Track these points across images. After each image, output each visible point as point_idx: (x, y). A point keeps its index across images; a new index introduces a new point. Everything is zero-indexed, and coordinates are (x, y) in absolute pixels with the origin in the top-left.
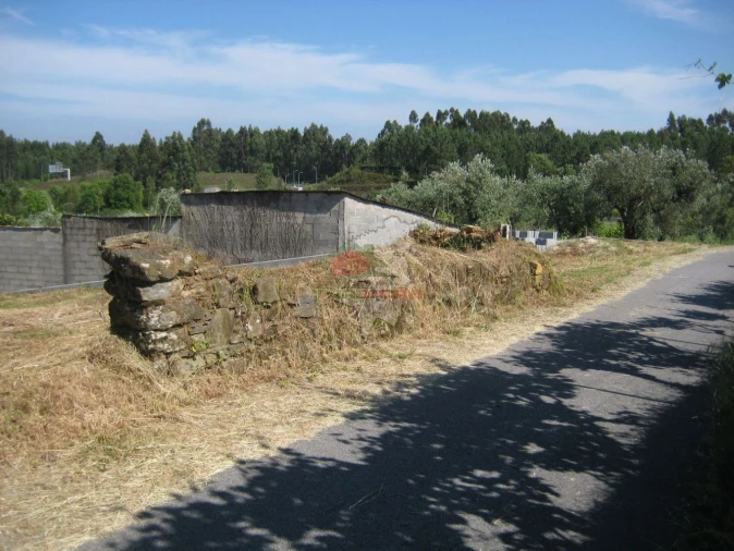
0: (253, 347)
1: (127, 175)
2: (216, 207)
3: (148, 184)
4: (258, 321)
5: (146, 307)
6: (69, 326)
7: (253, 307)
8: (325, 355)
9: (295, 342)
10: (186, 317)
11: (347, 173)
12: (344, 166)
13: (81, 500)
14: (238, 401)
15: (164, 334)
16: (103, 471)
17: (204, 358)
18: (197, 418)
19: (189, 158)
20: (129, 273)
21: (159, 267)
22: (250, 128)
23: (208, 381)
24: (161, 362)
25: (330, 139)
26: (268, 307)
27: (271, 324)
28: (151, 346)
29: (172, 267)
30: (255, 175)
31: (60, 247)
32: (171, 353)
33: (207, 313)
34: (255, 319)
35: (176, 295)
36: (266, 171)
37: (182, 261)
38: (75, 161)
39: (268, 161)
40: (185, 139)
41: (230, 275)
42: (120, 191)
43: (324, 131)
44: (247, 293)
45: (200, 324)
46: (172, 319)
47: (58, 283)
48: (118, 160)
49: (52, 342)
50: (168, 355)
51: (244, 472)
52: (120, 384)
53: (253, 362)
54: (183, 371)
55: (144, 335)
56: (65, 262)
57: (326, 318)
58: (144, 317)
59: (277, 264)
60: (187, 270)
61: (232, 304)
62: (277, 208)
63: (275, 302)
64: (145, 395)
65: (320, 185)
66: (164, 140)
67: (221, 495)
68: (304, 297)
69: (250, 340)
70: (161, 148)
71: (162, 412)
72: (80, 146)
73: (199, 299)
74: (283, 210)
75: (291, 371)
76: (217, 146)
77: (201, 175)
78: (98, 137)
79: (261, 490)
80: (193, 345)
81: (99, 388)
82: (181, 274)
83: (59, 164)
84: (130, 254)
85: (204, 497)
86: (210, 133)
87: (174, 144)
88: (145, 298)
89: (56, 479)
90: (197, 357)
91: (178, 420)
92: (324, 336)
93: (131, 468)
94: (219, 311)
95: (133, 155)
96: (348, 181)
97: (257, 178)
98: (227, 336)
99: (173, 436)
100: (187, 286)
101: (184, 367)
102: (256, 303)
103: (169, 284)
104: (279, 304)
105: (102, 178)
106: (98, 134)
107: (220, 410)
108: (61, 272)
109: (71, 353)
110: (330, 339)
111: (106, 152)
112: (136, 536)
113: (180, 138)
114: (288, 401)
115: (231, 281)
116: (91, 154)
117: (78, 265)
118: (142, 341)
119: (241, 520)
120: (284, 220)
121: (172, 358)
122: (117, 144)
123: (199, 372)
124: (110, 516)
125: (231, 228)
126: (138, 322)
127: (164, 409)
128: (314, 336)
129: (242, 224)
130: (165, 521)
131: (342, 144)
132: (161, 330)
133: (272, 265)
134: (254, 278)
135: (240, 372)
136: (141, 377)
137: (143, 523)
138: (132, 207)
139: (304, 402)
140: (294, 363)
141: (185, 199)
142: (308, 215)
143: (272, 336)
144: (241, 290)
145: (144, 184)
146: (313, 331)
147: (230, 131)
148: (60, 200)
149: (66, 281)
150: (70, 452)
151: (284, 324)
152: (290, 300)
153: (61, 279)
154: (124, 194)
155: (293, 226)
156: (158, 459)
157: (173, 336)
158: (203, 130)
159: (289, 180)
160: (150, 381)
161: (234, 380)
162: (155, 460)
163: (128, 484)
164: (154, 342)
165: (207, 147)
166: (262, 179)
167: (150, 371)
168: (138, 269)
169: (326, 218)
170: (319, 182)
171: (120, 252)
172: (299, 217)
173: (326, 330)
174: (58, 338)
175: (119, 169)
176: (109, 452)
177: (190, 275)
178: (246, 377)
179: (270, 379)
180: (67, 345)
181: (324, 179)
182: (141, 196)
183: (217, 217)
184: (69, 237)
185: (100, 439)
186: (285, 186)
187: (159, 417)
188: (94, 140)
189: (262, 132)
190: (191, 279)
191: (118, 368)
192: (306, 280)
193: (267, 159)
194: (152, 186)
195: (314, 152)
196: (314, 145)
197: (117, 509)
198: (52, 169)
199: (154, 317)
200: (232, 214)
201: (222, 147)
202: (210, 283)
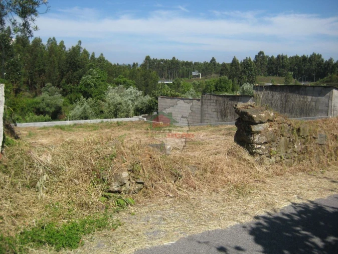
0: (296, 155)
1: (226, 76)
2: (269, 92)
3: (235, 81)
4: (299, 144)
5: (253, 134)
6: (207, 141)
7: (297, 137)
8: (329, 162)
9: (315, 155)
10: (269, 139)
11: (330, 77)
12: (329, 73)
13: (231, 208)
14: (290, 178)
15: (260, 146)
16: (238, 198)
17: (275, 158)
18: (273, 183)
19: (253, 69)
20: (247, 119)
21: (260, 117)
22: (282, 55)
23: (277, 168)
24: (257, 158)
25: (323, 60)
26: (304, 138)
27: (305, 146)
28: (254, 151)
29: (265, 117)
30: (284, 78)
31: (200, 107)
32: (262, 154)
33: (278, 139)
34: (298, 143)
35: (266, 130)
36: (289, 76)
37: (269, 115)
38: (203, 70)
39: (291, 71)
40: (252, 60)
41: (289, 123)
42: (222, 84)
43: (320, 56)
44: (295, 132)
45: (275, 143)
46: (263, 140)
47: (198, 123)
48: (222, 70)
49: (201, 147)
50: (261, 155)
51: (295, 208)
52: (241, 165)
53: (296, 162)
54: (266, 163)
55: (251, 145)
56: (201, 114)
57: (330, 145)
58: (252, 138)
59: (308, 119)
60: (271, 119)
61: (289, 135)
62: (299, 93)
63: (307, 136)
64: (251, 171)
65: (315, 83)
66: (243, 61)
67: (287, 215)
68: (320, 135)
69: (295, 152)
70: (241, 65)
71: (258, 179)
72: (205, 64)
73: (275, 132)
74: (302, 95)
75: (313, 168)
76: (266, 64)
77: (259, 77)
78: (213, 59)
79: (304, 216)
80: (271, 152)
81: (232, 166)
82: (269, 121)
83: (197, 71)
84: (248, 111)
85: (280, 215)
86: (264, 58)
87: (247, 62)
88: (253, 130)
89: (220, 199)
90: (272, 157)
91: (265, 183)
92: (329, 154)
93: (249, 199)
94: (283, 138)
95: (228, 68)
96: (330, 81)
97: (285, 79)
98: (286, 149)
99: (264, 189)
100: (271, 126)
101: (266, 160)
102: (299, 136)
103: (263, 124)
104: (309, 137)
105: (214, 78)
106: (213, 58)
107: (282, 181)
108: (200, 118)
109: (210, 152)
110: (331, 155)
111: (216, 66)
112: (254, 226)
113: (250, 60)
114: (313, 181)
115: (289, 125)
116: (211, 67)
117: (207, 115)
118: (250, 148)
119: (297, 226)
120: (302, 99)
121: (263, 156)
122: (221, 63)
123: (272, 164)
124: (244, 216)
125: (276, 102)
126: (250, 140)
127: (259, 177)
128: (324, 153)
129: (281, 100)
130: (266, 222)
131: (329, 63)
132: (259, 144)
133: (306, 119)
134: (299, 125)
135: (290, 166)
136: (249, 163)
137: (257, 221)
138: (227, 91)
139: (320, 182)
140: (314, 164)
141: (256, 88)
142: (313, 97)
143: (305, 151)
144: (293, 130)
145: (233, 81)
146: (323, 151)
147: (272, 57)
148: (197, 87)
149: (201, 122)
150: (224, 190)
151: (311, 146)
152: (314, 136)
153: (200, 121)
154: (223, 85)
155: (306, 102)
156: (259, 197)
157: (263, 147)
158: (260, 56)
159: (301, 81)
160: (253, 165)
161: (288, 169)
162: (258, 198)
163: (249, 205)
164: (256, 149)
165: (262, 64)
166: (287, 80)
167: (253, 161)
168: (251, 117)
169: (323, 99)
170: (315, 81)
171: (243, 110)
172: (309, 98)
173: (330, 151)
174: (204, 145)
175: (221, 74)
176: (239, 192)
177: (272, 121)
178: (293, 168)
179: (304, 170)
180: (207, 149)
181: (318, 80)
182: (231, 86)
183: (269, 97)
184: (204, 103)
185: (235, 186)
186: (299, 83)
187: (257, 181)
188: (211, 61)
189: (288, 57)
190: (273, 123)
191: (240, 159)
192: (321, 127)
193: (291, 70)
194: (236, 82)
195: (313, 67)
196: (314, 63)
197: (246, 214)
198: (194, 73)
199: (257, 138)
200: (277, 95)
201: (268, 64)
202: (281, 125)
